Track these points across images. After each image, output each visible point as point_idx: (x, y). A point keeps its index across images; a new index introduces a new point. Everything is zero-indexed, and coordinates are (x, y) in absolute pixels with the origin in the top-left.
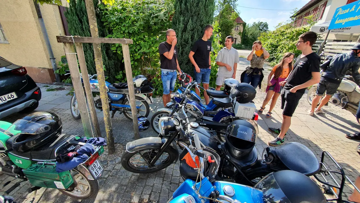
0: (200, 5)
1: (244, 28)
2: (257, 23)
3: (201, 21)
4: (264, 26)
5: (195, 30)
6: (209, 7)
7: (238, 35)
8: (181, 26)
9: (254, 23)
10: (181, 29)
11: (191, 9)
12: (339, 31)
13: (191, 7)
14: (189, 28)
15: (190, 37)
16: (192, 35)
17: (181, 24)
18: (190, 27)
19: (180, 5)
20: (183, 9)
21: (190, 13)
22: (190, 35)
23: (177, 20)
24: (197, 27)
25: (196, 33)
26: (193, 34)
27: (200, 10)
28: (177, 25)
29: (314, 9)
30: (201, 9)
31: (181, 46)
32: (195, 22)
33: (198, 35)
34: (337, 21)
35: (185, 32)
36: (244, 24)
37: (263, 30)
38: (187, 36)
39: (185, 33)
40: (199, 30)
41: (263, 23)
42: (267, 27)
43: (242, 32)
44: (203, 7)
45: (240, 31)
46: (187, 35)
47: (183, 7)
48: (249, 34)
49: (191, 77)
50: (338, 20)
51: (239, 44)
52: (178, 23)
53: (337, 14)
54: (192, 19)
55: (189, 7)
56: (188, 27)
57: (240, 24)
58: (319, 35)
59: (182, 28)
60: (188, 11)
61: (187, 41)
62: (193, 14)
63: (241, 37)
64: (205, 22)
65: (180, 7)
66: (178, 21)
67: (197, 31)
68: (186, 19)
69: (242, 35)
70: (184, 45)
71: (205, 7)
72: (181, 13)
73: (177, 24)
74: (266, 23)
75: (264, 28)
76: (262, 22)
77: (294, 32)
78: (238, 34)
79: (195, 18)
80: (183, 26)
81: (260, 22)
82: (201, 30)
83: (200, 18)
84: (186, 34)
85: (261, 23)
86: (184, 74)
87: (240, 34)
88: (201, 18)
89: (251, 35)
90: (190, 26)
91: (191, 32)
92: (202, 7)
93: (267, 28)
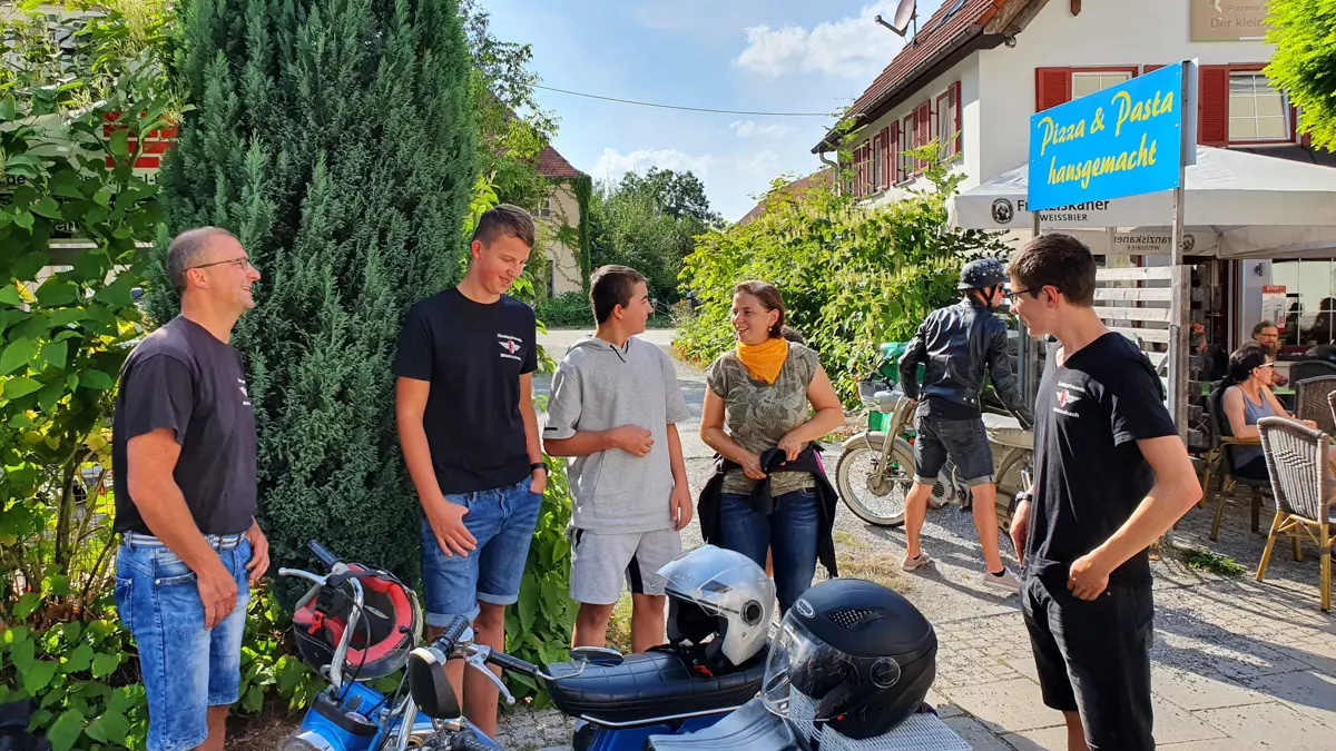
0: (380, 80)
1: (583, 206)
2: (643, 175)
3: (400, 177)
4: (685, 191)
5: (364, 230)
6: (446, 93)
7: (559, 243)
8: (254, 210)
9: (629, 174)
10: (252, 224)
11: (318, 103)
12: (1070, 217)
13: (314, 90)
14: (316, 217)
15: (330, 283)
16: (346, 269)
17: (257, 197)
18: (327, 213)
19: (236, 73)
20: (257, 98)
21: (312, 123)
22: (328, 269)
23: (218, 169)
24: (370, 211)
25: (371, 251)
26: (348, 263)
27: (385, 107)
28: (219, 199)
29: (914, 115)
30: (392, 102)
31: (264, 350)
32: (357, 183)
33: (387, 264)
34: (1052, 172)
35: (289, 246)
36: (582, 185)
37: (681, 211)
38: (306, 274)
39: (287, 258)
40: (390, 236)
41: (674, 178)
42: (703, 199)
43: (574, 223)
44: (404, 91)
45: (565, 220)
46: (311, 272)
47: (254, 85)
48: (618, 236)
49: (401, 591)
50: (1057, 167)
51: (570, 295)
52: (220, 186)
53: (1044, 145)
54: (329, 162)
55: (304, 90)
56: (306, 212)
57: (558, 181)
58: (996, 234)
59: (261, 221)
60: (294, 114)
61: (312, 312)
62: (334, 128)
63: (576, 255)
64: (427, 180)
65: (229, 84)
66: (221, 178)
67: (374, 241)
68: (283, 159)
69: (582, 242)
70: (282, 339)
71: (416, 90)
72: (242, 125)
73: (212, 192)
74: (690, 174)
75: (687, 204)
76: (671, 173)
77: (882, 223)
78: (555, 239)
79: (356, 155)
80: (272, 206)
81: (658, 172)
82: (404, 234)
83: (393, 153)
84: (297, 261)
85: (663, 174)
86: (348, 575)
87: (565, 234)
88: (400, 154)
89: (629, 239)
90: (321, 208)
91: (331, 244)
92: (397, 89)
93: (703, 202)
